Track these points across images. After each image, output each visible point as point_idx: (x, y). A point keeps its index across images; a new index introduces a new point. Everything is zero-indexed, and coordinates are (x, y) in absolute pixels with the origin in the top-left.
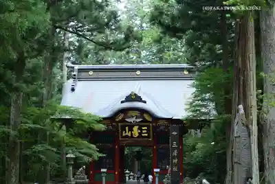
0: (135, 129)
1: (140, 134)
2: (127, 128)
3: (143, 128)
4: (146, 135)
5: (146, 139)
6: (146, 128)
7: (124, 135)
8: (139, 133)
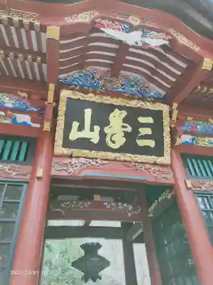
0: (116, 118)
1: (131, 137)
2: (88, 113)
3: (142, 120)
4: (151, 143)
5: (152, 159)
6: (150, 120)
7: (74, 135)
8: (126, 134)
